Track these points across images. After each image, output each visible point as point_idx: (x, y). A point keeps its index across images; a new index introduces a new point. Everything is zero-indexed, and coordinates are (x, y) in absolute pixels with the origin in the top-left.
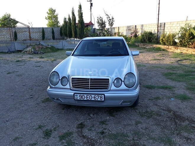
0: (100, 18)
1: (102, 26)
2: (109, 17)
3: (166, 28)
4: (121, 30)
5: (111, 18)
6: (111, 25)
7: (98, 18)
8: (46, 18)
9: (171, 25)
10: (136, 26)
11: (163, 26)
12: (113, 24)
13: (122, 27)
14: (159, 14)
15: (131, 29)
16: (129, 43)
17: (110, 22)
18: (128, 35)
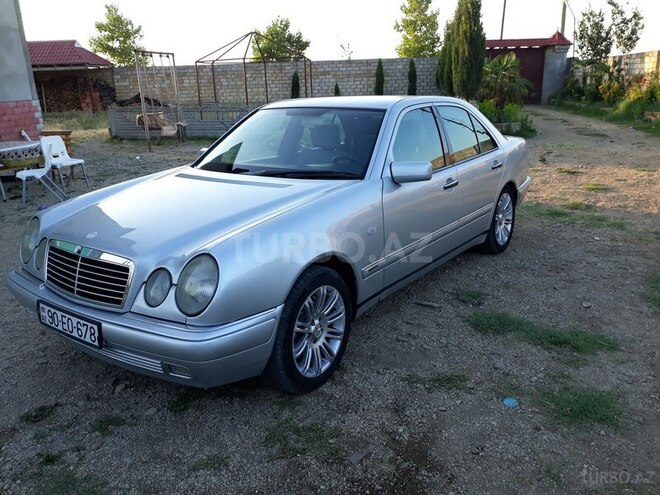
0: (591, 18)
1: (593, 49)
2: (621, 13)
5: (629, 15)
6: (626, 45)
8: (397, 26)
12: (638, 39)
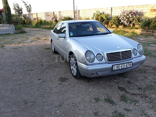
0: (16, 5)
1: (18, 12)
2: (26, 4)
3: (80, 14)
4: (39, 16)
5: (28, 5)
6: (29, 12)
7: (14, 4)
9: (84, 12)
10: (54, 12)
11: (78, 12)
12: (31, 10)
13: (40, 13)
14: (74, 3)
15: (49, 15)
16: (52, 26)
17: (28, 9)
18: (47, 20)
